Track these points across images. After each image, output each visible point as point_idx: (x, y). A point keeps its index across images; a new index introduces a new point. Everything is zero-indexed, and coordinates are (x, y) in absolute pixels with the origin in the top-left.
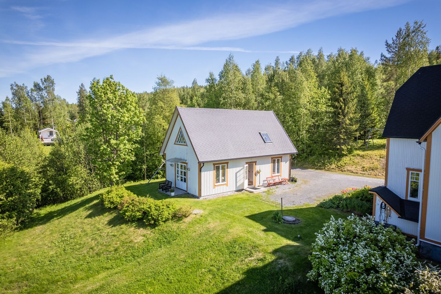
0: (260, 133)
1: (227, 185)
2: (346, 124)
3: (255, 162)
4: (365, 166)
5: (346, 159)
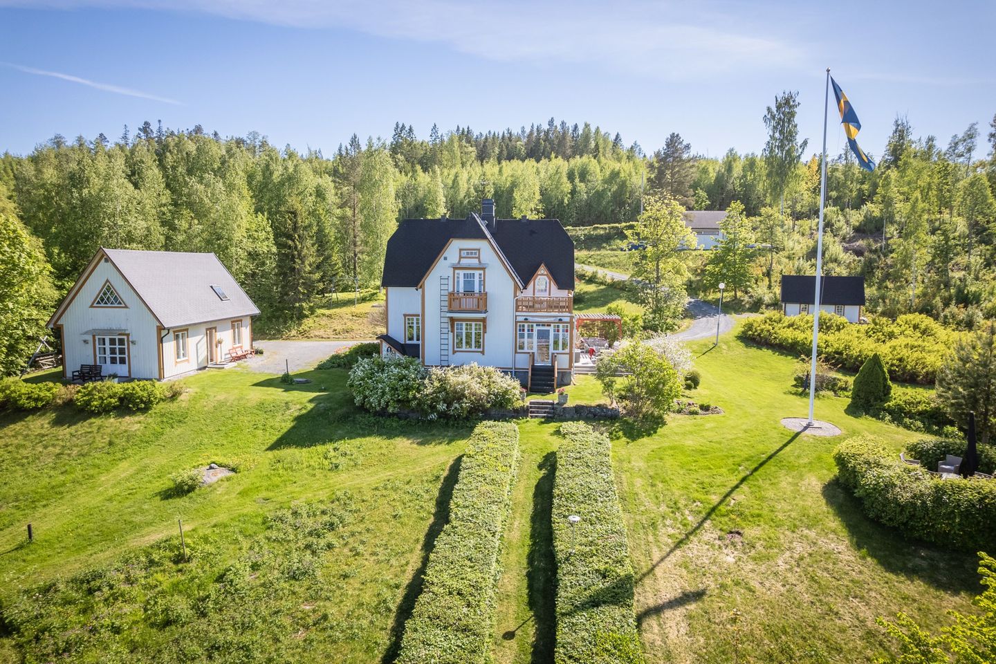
0: (212, 287)
1: (188, 360)
2: (305, 272)
3: (215, 328)
4: (336, 328)
5: (308, 323)
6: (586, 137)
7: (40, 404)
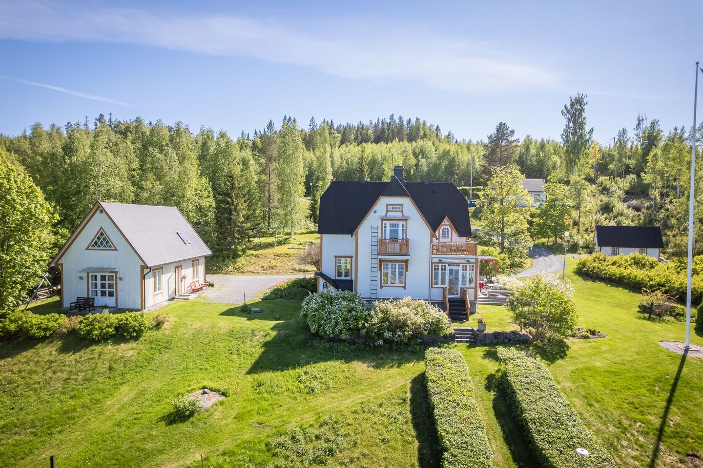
0: (177, 233)
1: (162, 293)
2: (239, 221)
3: (181, 266)
4: (263, 265)
5: (241, 261)
6: (418, 128)
7: (48, 334)
